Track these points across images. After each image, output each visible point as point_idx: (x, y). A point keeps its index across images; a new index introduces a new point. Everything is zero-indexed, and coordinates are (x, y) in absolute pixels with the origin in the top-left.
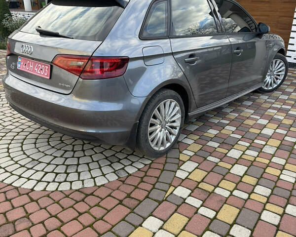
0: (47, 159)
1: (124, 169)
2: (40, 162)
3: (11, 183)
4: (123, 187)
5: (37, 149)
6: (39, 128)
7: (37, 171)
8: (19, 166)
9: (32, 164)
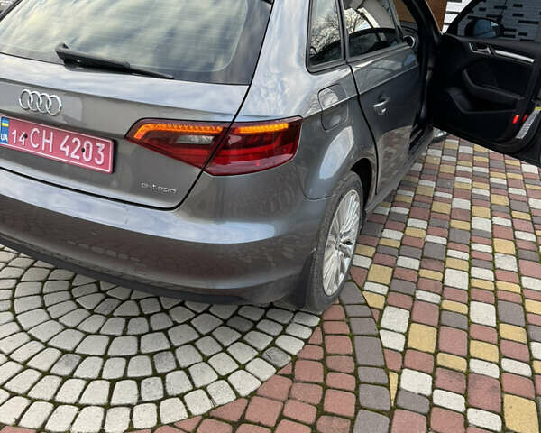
0: (96, 345)
1: (276, 346)
2: (84, 357)
3: (41, 423)
4: (298, 391)
5: (57, 320)
6: (32, 266)
7: (89, 381)
8: (38, 375)
9: (67, 364)
